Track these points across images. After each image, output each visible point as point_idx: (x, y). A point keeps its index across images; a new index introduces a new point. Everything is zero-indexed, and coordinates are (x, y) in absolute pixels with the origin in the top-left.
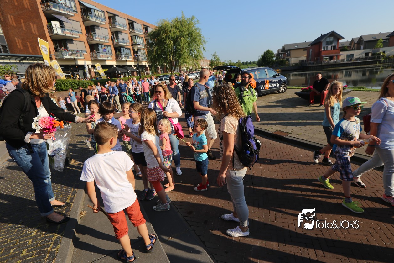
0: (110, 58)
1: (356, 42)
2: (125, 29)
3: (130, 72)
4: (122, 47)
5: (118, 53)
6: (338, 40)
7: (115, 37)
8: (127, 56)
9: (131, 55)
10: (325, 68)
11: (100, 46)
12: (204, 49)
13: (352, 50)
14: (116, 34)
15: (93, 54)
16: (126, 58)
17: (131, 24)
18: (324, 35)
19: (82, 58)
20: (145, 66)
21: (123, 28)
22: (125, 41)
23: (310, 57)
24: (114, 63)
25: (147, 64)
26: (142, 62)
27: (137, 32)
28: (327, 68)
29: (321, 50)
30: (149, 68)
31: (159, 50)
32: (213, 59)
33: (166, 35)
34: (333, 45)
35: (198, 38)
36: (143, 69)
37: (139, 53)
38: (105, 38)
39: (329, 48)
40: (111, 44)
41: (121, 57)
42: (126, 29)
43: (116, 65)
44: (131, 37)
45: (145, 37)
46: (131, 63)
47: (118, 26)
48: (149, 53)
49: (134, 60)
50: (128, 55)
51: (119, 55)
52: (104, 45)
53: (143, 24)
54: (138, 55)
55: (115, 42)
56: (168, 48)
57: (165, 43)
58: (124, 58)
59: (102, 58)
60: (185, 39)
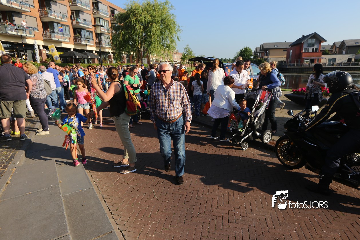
0: (67, 40)
1: (338, 46)
2: (87, 9)
3: (90, 58)
4: (83, 29)
5: (77, 35)
6: (320, 42)
7: (75, 16)
8: (88, 40)
9: (93, 39)
10: (306, 71)
11: (55, 24)
13: (334, 54)
14: (76, 13)
15: (46, 33)
16: (87, 41)
17: (96, 4)
18: (305, 36)
19: (32, 36)
20: (109, 53)
21: (85, 8)
22: (87, 23)
23: (290, 59)
24: (72, 47)
25: (111, 51)
26: (105, 48)
27: (102, 14)
28: (308, 71)
29: (301, 52)
30: (113, 56)
31: (127, 35)
32: (185, 52)
33: (135, 18)
34: (315, 47)
36: (106, 56)
37: (103, 37)
38: (63, 16)
39: (311, 50)
40: (69, 23)
41: (80, 40)
42: (89, 9)
43: (74, 49)
44: (95, 19)
45: (111, 21)
46: (92, 48)
47: (79, 4)
48: (114, 39)
49: (96, 45)
50: (90, 39)
51: (79, 38)
52: (61, 24)
53: (109, 6)
54: (101, 40)
55: (75, 22)
56: (138, 33)
57: (135, 27)
58: (84, 42)
59: (57, 39)
60: (157, 25)
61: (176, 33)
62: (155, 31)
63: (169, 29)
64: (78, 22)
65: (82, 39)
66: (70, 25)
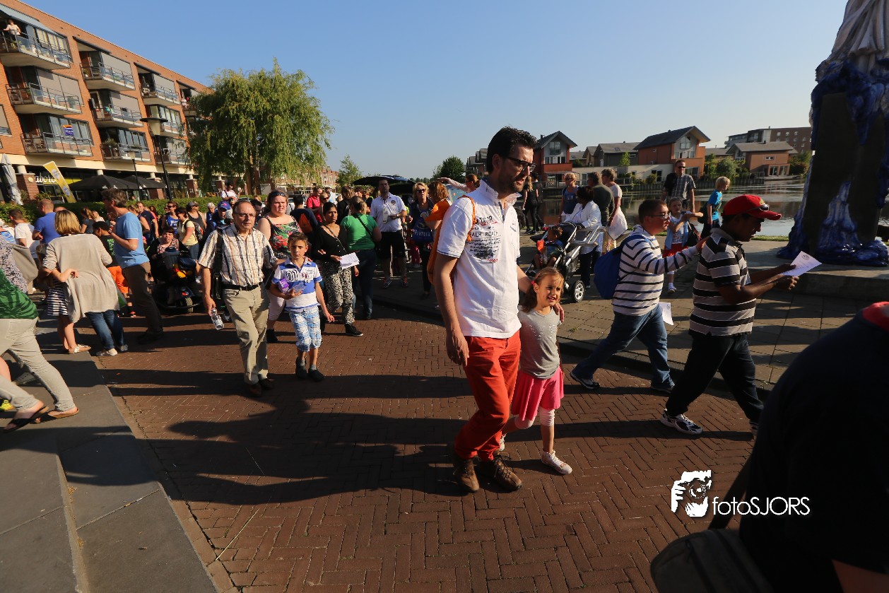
0: (85, 153)
1: (593, 152)
2: (128, 86)
3: (144, 189)
4: (121, 128)
5: (110, 140)
6: (568, 148)
7: (100, 102)
8: (137, 150)
9: (147, 150)
11: (53, 119)
12: (328, 145)
13: (588, 166)
14: (103, 95)
15: (32, 138)
16: (134, 154)
17: (147, 77)
18: (546, 138)
20: (187, 176)
21: (123, 84)
22: (130, 115)
24: (99, 166)
25: (191, 173)
26: (176, 167)
27: (164, 98)
28: (554, 195)
29: (542, 163)
30: (196, 183)
31: (221, 139)
32: (343, 170)
33: (236, 105)
34: (562, 155)
35: (314, 119)
36: (182, 183)
37: (169, 145)
38: (71, 101)
39: (555, 161)
40: (87, 115)
41: (118, 151)
42: (133, 88)
43: (104, 171)
44: (148, 108)
45: (184, 111)
46: (147, 166)
47: (109, 77)
48: (195, 146)
49: (156, 161)
50: (140, 148)
51: (114, 147)
52: (68, 119)
53: (177, 81)
54: (167, 151)
55: (100, 115)
56: (245, 135)
57: (237, 123)
58: (128, 156)
59: (61, 151)
60: (283, 118)
61: (322, 133)
62: (281, 129)
63: (309, 126)
64: (108, 114)
65: (122, 151)
66: (90, 119)
